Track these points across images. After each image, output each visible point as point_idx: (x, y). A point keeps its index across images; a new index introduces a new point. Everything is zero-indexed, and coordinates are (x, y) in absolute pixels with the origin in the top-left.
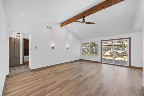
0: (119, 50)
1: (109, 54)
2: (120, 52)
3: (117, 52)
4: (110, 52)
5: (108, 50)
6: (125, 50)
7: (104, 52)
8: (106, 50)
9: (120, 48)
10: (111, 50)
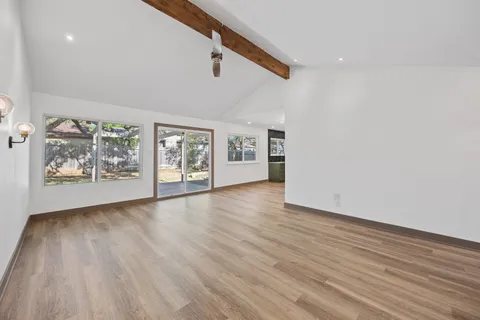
0: (113, 154)
1: (79, 172)
2: (115, 160)
3: (107, 163)
4: (82, 161)
5: (72, 157)
6: (127, 153)
7: (53, 163)
8: (63, 156)
9: (116, 149)
10: (85, 154)
